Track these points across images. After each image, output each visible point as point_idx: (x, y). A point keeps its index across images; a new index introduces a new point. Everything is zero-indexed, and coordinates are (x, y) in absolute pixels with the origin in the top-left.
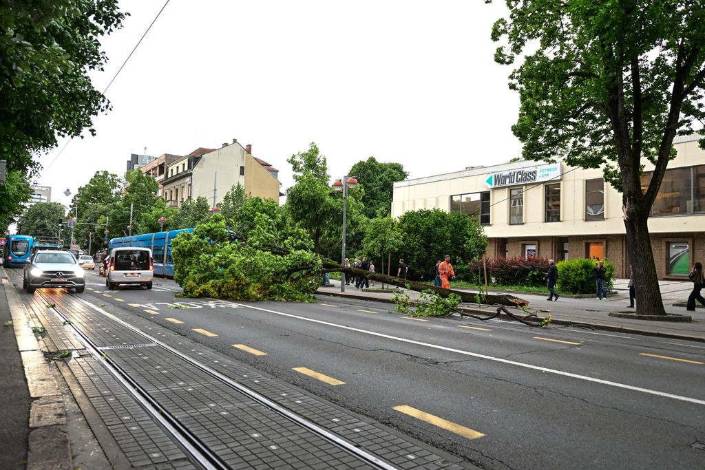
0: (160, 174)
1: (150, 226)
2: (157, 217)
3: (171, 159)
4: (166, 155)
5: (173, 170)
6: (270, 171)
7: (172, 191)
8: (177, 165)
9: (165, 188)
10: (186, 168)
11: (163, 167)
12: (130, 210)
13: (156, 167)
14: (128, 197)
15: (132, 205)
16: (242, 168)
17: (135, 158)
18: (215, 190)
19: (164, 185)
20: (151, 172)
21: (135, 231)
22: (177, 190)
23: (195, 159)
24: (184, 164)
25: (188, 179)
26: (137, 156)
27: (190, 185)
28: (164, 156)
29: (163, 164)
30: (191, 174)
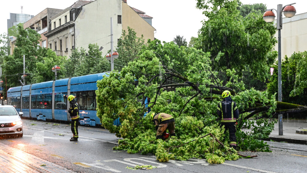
0: (43, 27)
1: (44, 75)
2: (50, 66)
3: (53, 12)
4: (48, 9)
5: (56, 23)
6: (144, 18)
7: (56, 43)
8: (59, 18)
9: (50, 39)
10: (68, 20)
11: (46, 21)
12: (22, 61)
13: (40, 21)
14: (18, 50)
15: (24, 56)
16: (119, 17)
17: (14, 17)
18: (112, 35)
19: (48, 37)
20: (35, 26)
21: (29, 80)
22: (61, 41)
23: (76, 11)
24: (66, 16)
25: (71, 30)
26: (16, 14)
27: (73, 35)
28: (46, 10)
29: (46, 17)
30: (73, 25)
